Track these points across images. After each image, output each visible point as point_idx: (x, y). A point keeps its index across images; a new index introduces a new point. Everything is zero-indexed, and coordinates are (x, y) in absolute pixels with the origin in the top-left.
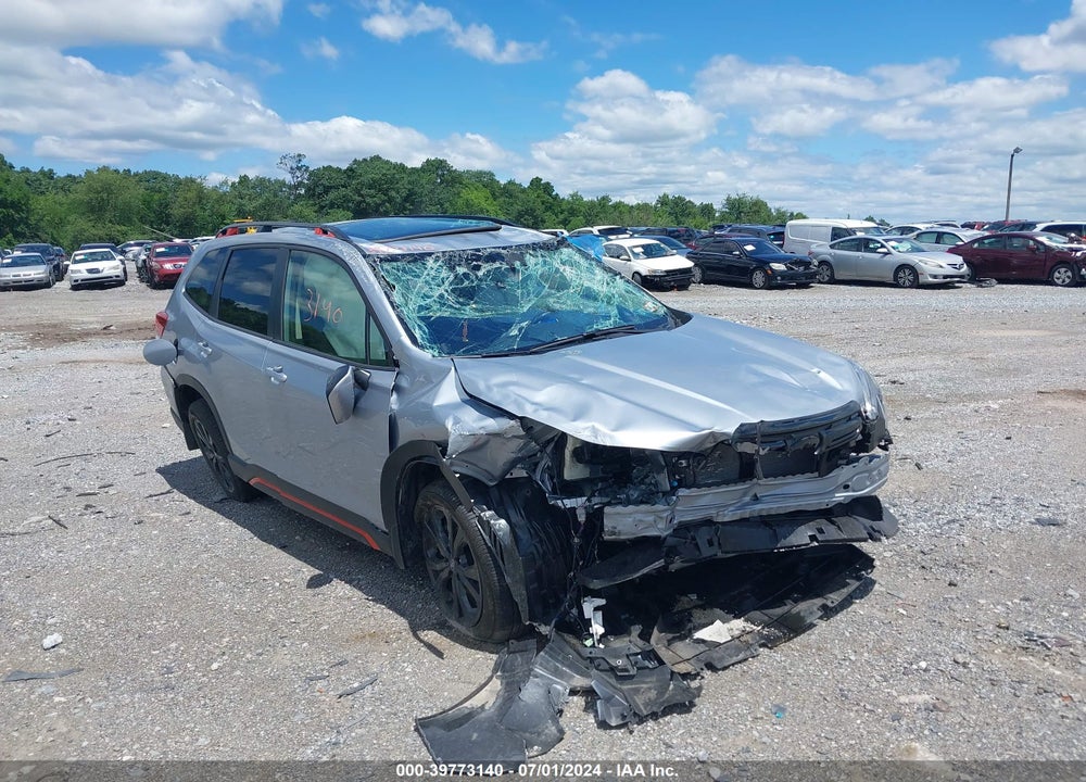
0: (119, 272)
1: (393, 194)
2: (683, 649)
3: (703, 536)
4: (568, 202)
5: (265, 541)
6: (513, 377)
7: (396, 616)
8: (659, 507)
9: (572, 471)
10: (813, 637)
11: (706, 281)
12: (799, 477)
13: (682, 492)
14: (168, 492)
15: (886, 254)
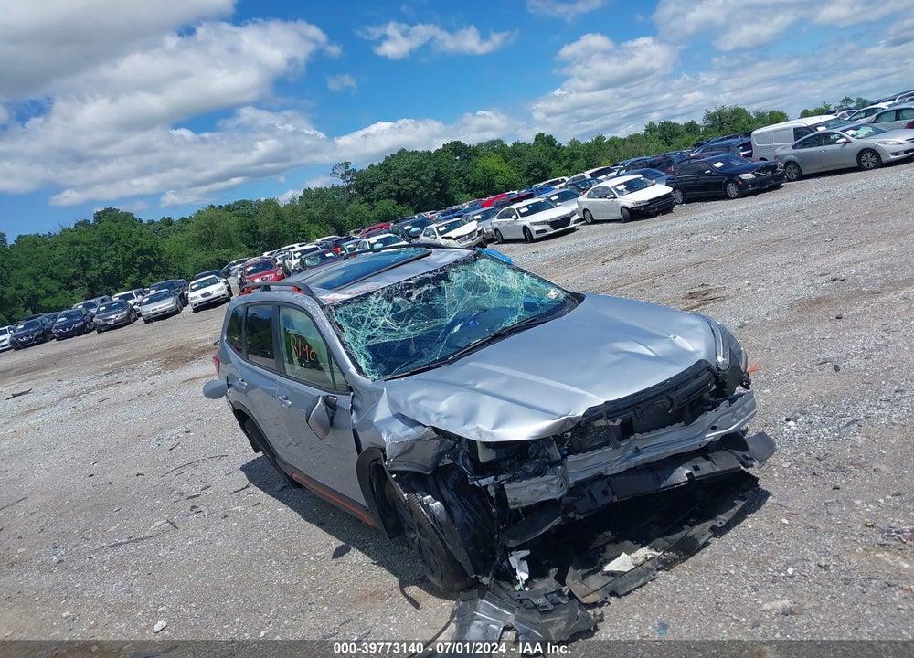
0: (224, 291)
1: (424, 178)
2: (595, 581)
3: (597, 490)
4: (568, 149)
5: (308, 521)
6: (424, 392)
7: (391, 575)
8: (547, 477)
9: (484, 456)
10: (705, 555)
11: (687, 201)
12: (669, 429)
13: (571, 458)
14: (247, 487)
15: (846, 143)
